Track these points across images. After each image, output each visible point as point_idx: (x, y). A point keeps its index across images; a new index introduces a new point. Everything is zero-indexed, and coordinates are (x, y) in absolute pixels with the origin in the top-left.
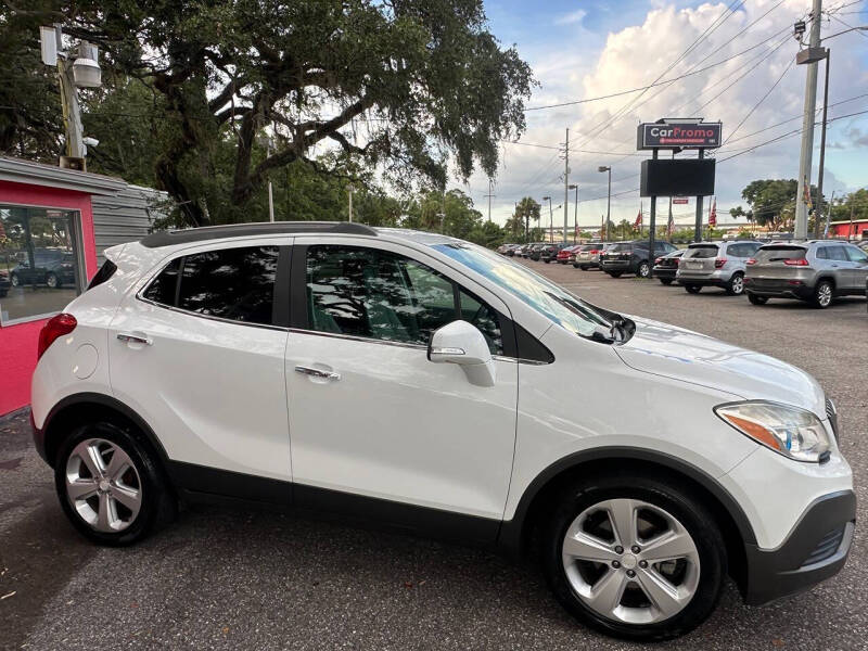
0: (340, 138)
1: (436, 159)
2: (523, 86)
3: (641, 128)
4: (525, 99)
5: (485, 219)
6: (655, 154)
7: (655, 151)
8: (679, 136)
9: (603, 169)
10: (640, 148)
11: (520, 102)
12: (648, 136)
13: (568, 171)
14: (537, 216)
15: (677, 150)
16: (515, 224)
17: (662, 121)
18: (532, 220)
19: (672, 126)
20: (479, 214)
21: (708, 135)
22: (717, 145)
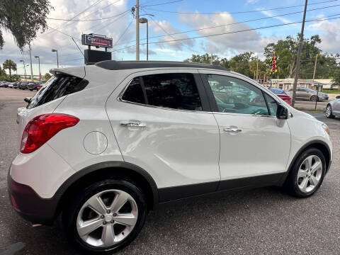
3: (83, 36)
6: (89, 47)
7: (89, 46)
8: (98, 42)
9: (54, 51)
10: (83, 44)
14: (15, 69)
15: (97, 47)
17: (91, 34)
18: (12, 71)
19: (95, 37)
21: (109, 43)
22: (111, 47)
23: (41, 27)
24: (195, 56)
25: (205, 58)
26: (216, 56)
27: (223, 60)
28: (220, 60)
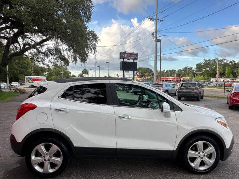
0: (37, 49)
1: (66, 57)
2: (96, 40)
3: (120, 53)
4: (96, 44)
5: (72, 74)
7: (124, 59)
8: (129, 56)
9: (107, 62)
10: (120, 58)
11: (95, 44)
12: (122, 55)
13: (96, 62)
14: (87, 74)
15: (129, 59)
16: (81, 75)
17: (125, 52)
18: (86, 75)
19: (127, 53)
20: (70, 73)
21: (135, 56)
22: (137, 59)
23: (93, 51)
24: (206, 61)
25: (214, 61)
26: (224, 59)
27: (231, 62)
28: (228, 62)
